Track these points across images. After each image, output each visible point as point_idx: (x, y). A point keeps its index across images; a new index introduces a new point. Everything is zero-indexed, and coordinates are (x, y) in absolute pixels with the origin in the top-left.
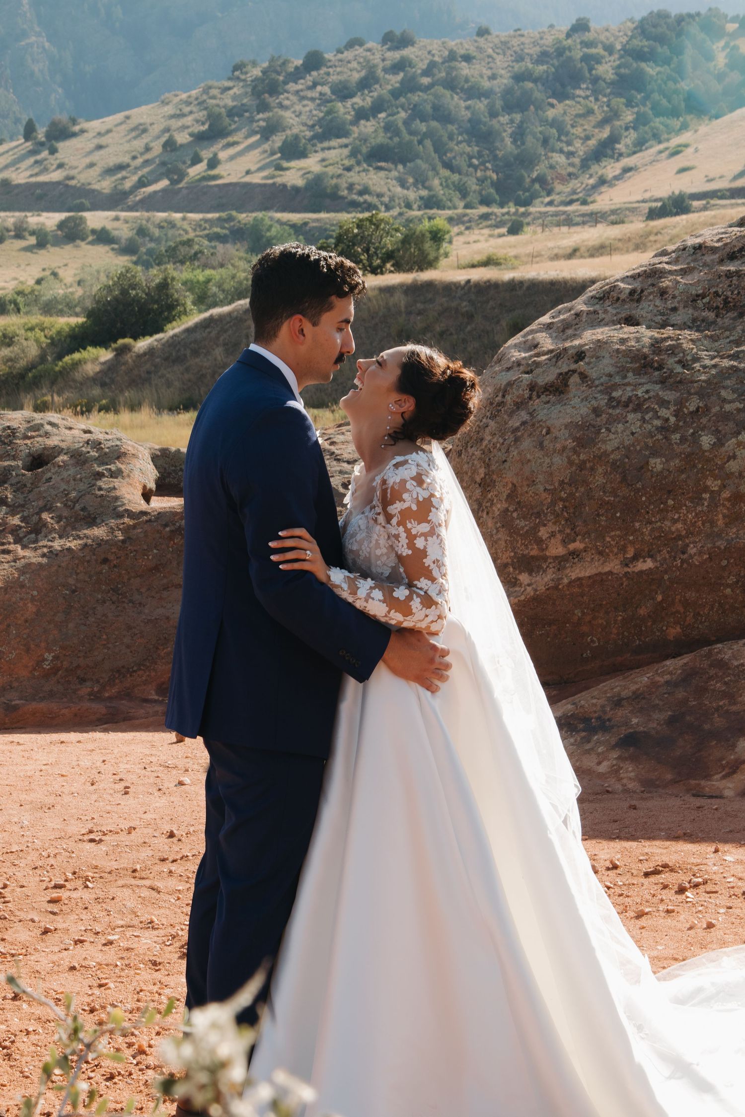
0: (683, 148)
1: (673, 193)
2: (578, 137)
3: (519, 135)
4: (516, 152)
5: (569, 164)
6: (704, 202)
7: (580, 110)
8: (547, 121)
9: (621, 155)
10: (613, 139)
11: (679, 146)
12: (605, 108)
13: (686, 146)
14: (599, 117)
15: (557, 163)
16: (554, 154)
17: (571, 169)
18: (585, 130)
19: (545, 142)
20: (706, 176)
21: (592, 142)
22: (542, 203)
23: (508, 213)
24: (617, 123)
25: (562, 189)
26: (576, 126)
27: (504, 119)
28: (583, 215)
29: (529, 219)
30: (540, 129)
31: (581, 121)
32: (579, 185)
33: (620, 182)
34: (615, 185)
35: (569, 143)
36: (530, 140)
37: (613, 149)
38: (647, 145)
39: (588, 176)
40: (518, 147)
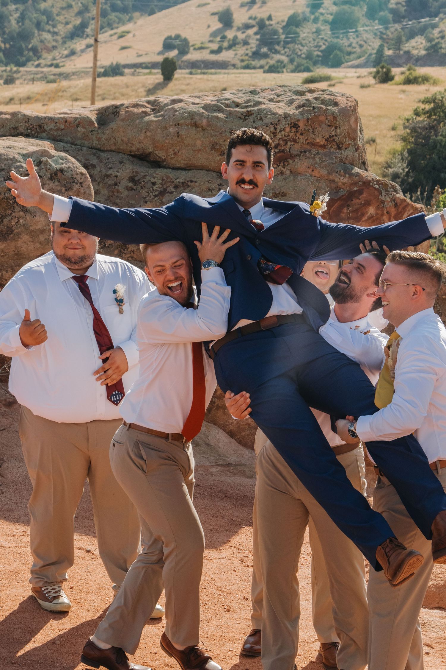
0: (126, 34)
1: (112, 63)
2: (60, 22)
3: (22, 18)
4: (17, 30)
5: (54, 40)
6: (133, 70)
7: (64, 5)
8: (40, 11)
9: (87, 36)
10: (84, 26)
11: (124, 32)
12: (80, 5)
13: (128, 32)
14: (76, 9)
15: (45, 39)
16: (44, 33)
17: (54, 44)
18: (65, 18)
19: (38, 25)
20: (137, 53)
21: (70, 26)
22: (33, 65)
23: (5, 71)
24: (87, 15)
25: (47, 58)
26: (59, 15)
27: (12, 7)
28: (54, 75)
29: (19, 75)
30: (35, 15)
31: (64, 12)
32: (57, 54)
33: (84, 53)
34: (80, 55)
35: (54, 26)
36: (27, 22)
37: (83, 32)
38: (104, 30)
39: (64, 49)
40: (20, 27)
